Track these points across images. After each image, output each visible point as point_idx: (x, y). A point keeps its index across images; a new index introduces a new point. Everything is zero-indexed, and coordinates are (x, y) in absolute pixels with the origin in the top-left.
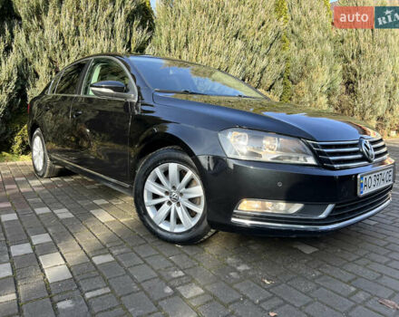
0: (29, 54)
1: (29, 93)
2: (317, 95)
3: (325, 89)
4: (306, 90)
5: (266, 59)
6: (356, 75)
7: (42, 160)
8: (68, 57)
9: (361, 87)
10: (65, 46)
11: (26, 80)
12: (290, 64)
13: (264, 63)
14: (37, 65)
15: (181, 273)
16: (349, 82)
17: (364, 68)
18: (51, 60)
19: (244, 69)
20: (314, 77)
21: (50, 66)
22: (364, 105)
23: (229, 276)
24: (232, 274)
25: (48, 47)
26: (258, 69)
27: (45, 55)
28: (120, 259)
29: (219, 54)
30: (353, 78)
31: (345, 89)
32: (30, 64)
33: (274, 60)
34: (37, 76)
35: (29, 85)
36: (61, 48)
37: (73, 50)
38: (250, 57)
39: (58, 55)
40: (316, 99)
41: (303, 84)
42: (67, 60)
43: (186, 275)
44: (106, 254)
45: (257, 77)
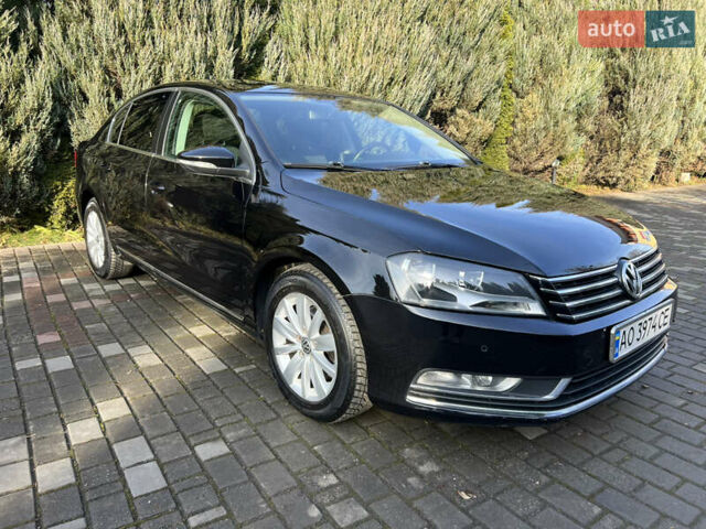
0: (69, 61)
1: (73, 129)
2: (559, 117)
3: (573, 105)
4: (539, 107)
5: (473, 57)
6: (627, 80)
7: (102, 252)
8: (136, 65)
9: (634, 101)
10: (129, 47)
11: (67, 106)
12: (514, 63)
13: (470, 64)
14: (83, 80)
15: (332, 480)
16: (615, 92)
17: (642, 68)
18: (106, 71)
19: (435, 75)
20: (554, 85)
21: (105, 81)
22: (638, 133)
23: (407, 484)
24: (410, 480)
25: (101, 47)
26: (458, 76)
27: (96, 63)
28: (238, 451)
29: (392, 52)
30: (621, 84)
31: (607, 103)
32: (73, 78)
33: (487, 58)
34: (86, 100)
35: (72, 115)
36: (123, 51)
37: (144, 54)
38: (445, 54)
39: (118, 62)
40: (556, 124)
41: (534, 97)
42: (133, 72)
43: (341, 482)
44: (215, 440)
45: (457, 88)
